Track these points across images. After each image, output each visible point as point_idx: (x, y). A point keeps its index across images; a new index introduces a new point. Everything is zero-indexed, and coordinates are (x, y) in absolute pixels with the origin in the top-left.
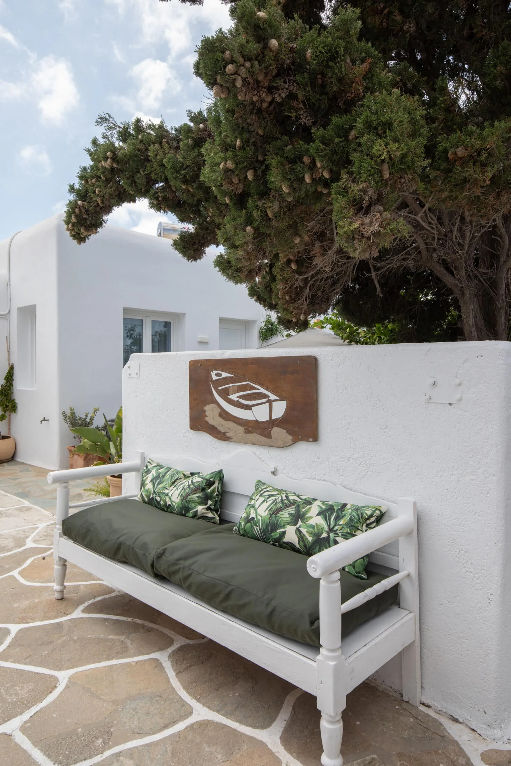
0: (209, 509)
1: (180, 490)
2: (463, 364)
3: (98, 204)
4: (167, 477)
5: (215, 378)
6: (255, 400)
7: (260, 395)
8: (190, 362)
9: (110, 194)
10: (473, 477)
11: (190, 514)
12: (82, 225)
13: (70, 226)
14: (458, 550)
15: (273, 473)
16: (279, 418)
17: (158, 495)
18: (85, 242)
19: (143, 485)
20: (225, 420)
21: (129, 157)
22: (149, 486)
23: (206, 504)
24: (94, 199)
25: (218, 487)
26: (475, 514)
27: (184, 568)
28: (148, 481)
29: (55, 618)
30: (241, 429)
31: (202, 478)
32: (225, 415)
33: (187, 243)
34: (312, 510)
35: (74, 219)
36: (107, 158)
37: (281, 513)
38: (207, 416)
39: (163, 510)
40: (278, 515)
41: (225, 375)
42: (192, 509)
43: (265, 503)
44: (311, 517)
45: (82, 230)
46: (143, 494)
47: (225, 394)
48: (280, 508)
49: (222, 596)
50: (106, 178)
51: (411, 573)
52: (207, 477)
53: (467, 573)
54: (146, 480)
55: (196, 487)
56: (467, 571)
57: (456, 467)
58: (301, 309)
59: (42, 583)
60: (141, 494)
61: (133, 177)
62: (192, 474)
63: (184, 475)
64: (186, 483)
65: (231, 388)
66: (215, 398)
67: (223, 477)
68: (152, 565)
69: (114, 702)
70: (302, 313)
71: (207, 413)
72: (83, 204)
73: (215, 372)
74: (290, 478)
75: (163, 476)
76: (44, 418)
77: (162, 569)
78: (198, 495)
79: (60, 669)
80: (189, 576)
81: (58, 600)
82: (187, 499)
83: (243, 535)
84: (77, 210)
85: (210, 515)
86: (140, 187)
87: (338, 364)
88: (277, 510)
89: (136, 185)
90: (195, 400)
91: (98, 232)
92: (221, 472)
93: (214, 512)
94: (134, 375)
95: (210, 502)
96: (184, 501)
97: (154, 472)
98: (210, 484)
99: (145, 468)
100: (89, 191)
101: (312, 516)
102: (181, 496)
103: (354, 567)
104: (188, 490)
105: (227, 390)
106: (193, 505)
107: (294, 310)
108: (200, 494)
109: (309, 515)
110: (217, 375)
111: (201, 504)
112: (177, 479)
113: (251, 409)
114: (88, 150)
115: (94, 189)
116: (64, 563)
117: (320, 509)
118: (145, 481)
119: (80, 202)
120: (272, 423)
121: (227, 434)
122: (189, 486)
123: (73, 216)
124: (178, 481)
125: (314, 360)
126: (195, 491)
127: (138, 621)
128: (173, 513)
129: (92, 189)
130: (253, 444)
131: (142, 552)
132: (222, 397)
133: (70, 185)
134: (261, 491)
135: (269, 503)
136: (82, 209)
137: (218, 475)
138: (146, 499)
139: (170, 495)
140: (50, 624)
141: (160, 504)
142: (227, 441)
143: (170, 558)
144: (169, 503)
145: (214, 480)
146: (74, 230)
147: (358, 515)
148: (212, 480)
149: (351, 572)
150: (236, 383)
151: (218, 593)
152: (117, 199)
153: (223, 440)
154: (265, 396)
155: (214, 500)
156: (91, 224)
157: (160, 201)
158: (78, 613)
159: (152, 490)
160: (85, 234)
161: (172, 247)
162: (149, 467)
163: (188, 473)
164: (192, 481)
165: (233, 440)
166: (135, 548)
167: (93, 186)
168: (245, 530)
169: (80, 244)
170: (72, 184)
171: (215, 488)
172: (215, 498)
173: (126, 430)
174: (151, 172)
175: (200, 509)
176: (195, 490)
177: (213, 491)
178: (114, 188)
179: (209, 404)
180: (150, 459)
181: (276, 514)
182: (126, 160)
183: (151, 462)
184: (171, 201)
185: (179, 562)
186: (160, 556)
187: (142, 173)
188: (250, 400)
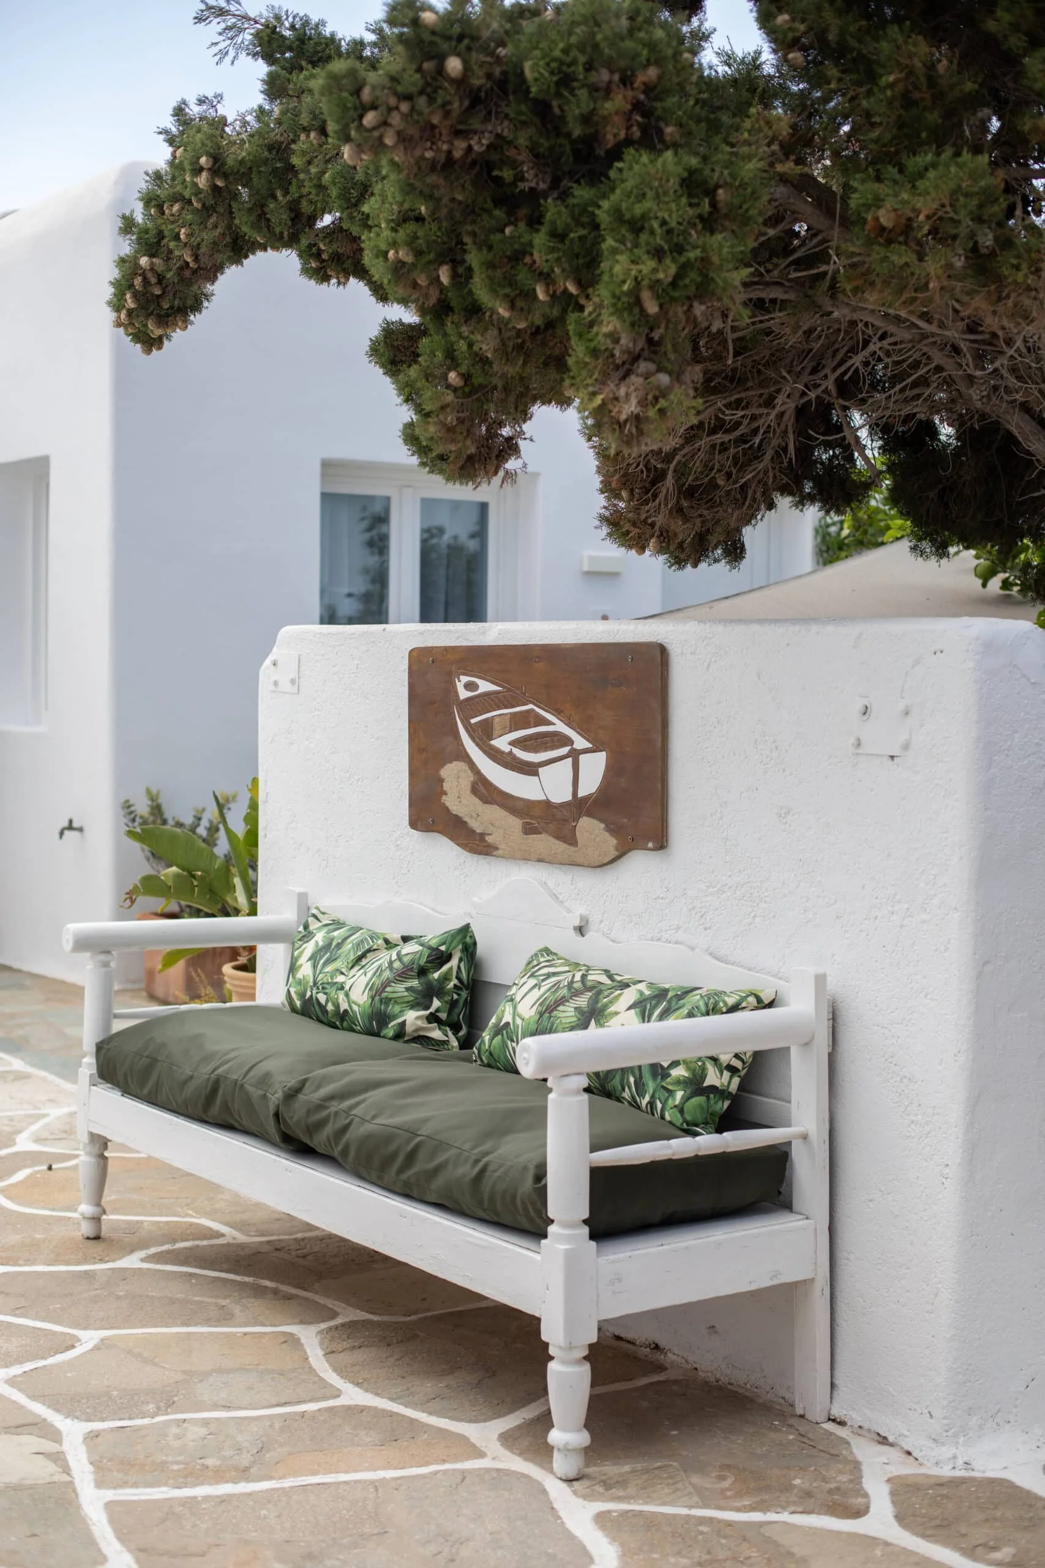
0: (433, 1018)
1: (369, 975)
2: (913, 667)
3: (187, 263)
4: (348, 946)
5: (464, 694)
6: (546, 749)
7: (555, 738)
8: (411, 652)
9: (215, 243)
10: (924, 916)
11: (390, 1031)
12: (151, 314)
13: (123, 316)
14: (898, 1079)
15: (581, 930)
16: (591, 795)
17: (323, 988)
18: (160, 348)
19: (293, 969)
20: (485, 802)
21: (249, 164)
22: (306, 970)
23: (427, 1008)
24: (177, 253)
25: (459, 967)
26: (926, 995)
27: (336, 1114)
28: (303, 960)
29: (79, 1263)
30: (515, 824)
31: (422, 945)
32: (484, 790)
33: (400, 351)
34: (622, 999)
35: (130, 303)
36: (201, 169)
37: (561, 1008)
38: (446, 794)
39: (334, 1027)
40: (555, 1013)
41: (485, 686)
42: (395, 1017)
43: (536, 990)
44: (617, 1013)
45: (151, 325)
46: (292, 990)
47: (483, 735)
48: (563, 997)
49: (401, 1158)
50: (204, 205)
51: (810, 1133)
52: (433, 943)
53: (913, 1126)
54: (299, 956)
55: (405, 966)
56: (913, 1122)
57: (898, 897)
58: (653, 525)
59: (53, 1210)
60: (288, 991)
61: (262, 206)
62: (406, 939)
63: (387, 941)
64: (384, 958)
65: (497, 720)
66: (462, 745)
67: (475, 944)
68: (277, 1115)
69: (185, 1372)
70: (652, 536)
71: (446, 786)
72: (152, 264)
73: (465, 679)
74: (613, 941)
75: (339, 946)
76: (71, 821)
77: (295, 1119)
78: (408, 984)
79: (85, 1328)
80: (345, 1129)
81: (88, 1238)
82: (384, 995)
83: (489, 1066)
84: (138, 282)
85: (436, 1034)
86: (277, 230)
87: (706, 664)
88: (555, 1002)
89: (268, 227)
90: (421, 750)
91: (192, 323)
92: (466, 929)
93: (448, 1029)
94: (285, 685)
95: (436, 1003)
96: (377, 998)
97: (320, 938)
98: (440, 958)
99: (301, 929)
100: (166, 233)
101: (618, 1010)
102: (370, 989)
103: (682, 1111)
104: (387, 974)
105: (487, 726)
106: (397, 1009)
107: (632, 529)
108: (415, 983)
109: (612, 1009)
110: (469, 686)
111: (414, 1006)
112: (369, 951)
113: (536, 774)
114: (165, 132)
115: (177, 230)
116: (100, 1144)
117: (638, 996)
118: (297, 959)
119: (144, 261)
120: (579, 806)
121: (487, 838)
122: (391, 963)
123: (128, 296)
124: (370, 956)
125: (659, 653)
126: (402, 976)
127: (267, 1283)
128: (353, 1030)
129: (172, 230)
130: (540, 860)
131: (261, 1092)
132: (477, 745)
133: (124, 217)
134: (534, 967)
135: (543, 989)
136: (149, 275)
137: (459, 938)
138: (298, 1003)
139: (347, 987)
140: (68, 1272)
141: (327, 1012)
142: (487, 854)
143: (311, 1096)
144: (344, 1006)
145: (448, 949)
146: (131, 324)
147: (707, 1005)
148: (443, 948)
149: (675, 1121)
150: (506, 708)
151: (393, 1156)
152: (228, 254)
153: (480, 853)
154: (563, 740)
155: (447, 998)
156: (172, 307)
157: (324, 261)
158: (132, 1261)
159: (311, 980)
160: (158, 332)
161: (368, 360)
162: (311, 928)
163: (395, 936)
164: (398, 954)
165: (500, 852)
166: (246, 1086)
167: (173, 222)
168: (491, 1054)
169: (149, 354)
170: (128, 213)
171: (451, 969)
172: (448, 993)
173: (265, 836)
174: (301, 197)
175: (412, 1018)
176: (403, 973)
177: (446, 978)
178: (219, 230)
179: (451, 762)
180: (317, 908)
181: (552, 1011)
182: (242, 170)
183: (320, 916)
184: (350, 261)
185: (327, 1104)
186: (292, 1095)
187: (280, 198)
188: (535, 750)
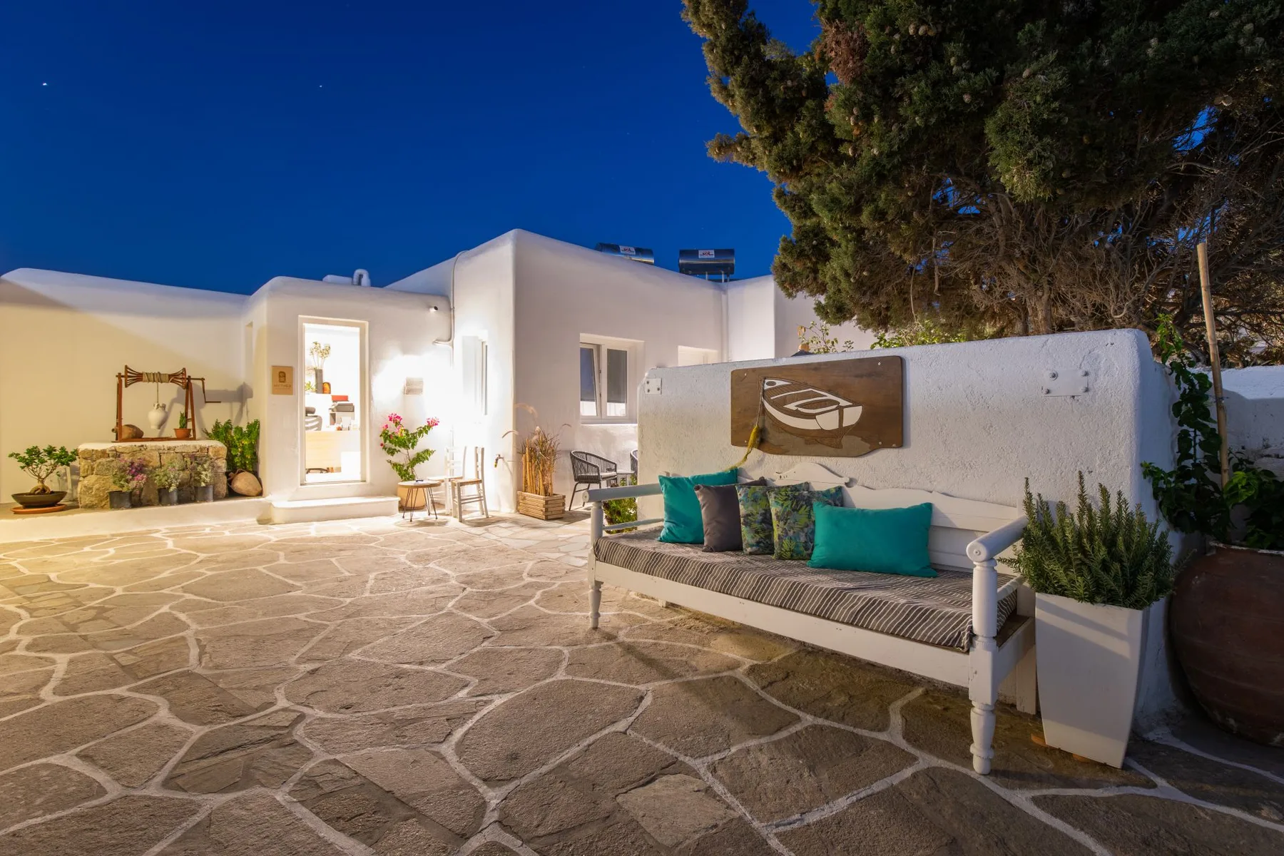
2: (1090, 353)
5: (766, 387)
6: (820, 408)
7: (826, 402)
8: (733, 372)
15: (848, 484)
16: (851, 426)
20: (779, 433)
30: (800, 440)
41: (779, 383)
47: (779, 404)
65: (787, 397)
66: (767, 410)
73: (767, 381)
74: (867, 488)
76: (499, 455)
87: (930, 363)
90: (740, 412)
94: (653, 391)
105: (781, 400)
110: (769, 384)
113: (814, 418)
116: (598, 589)
121: (782, 447)
125: (900, 361)
130: (815, 455)
132: (776, 409)
142: (782, 454)
150: (794, 391)
153: (777, 454)
154: (832, 403)
165: (788, 453)
188: (813, 408)
